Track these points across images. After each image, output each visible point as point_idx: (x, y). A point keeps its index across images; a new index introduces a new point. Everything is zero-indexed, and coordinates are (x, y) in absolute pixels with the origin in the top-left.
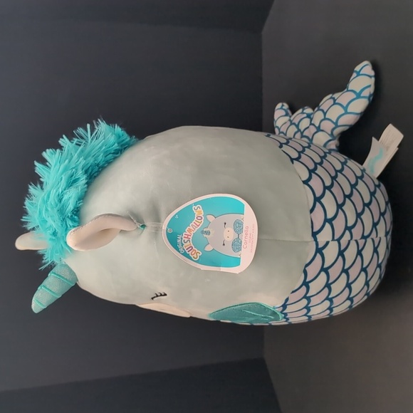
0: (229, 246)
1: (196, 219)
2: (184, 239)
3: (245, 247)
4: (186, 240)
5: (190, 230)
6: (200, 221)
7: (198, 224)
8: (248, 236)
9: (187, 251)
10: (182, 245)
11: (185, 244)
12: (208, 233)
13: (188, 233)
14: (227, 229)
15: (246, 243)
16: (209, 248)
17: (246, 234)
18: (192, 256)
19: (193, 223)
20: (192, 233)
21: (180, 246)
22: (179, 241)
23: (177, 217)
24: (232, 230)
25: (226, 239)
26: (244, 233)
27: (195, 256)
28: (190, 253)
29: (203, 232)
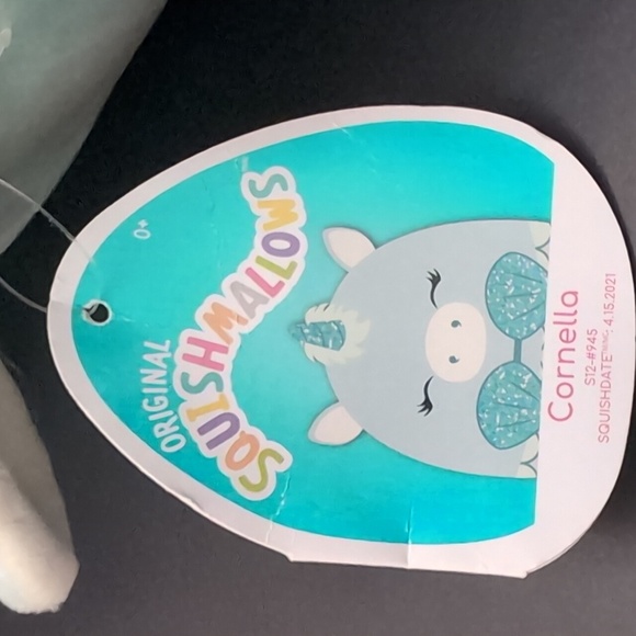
0: (457, 413)
1: (258, 250)
2: (182, 366)
3: (561, 409)
4: (197, 373)
5: (220, 318)
6: (283, 262)
7: (272, 279)
8: (581, 344)
9: (201, 441)
10: (175, 402)
11: (192, 401)
12: (331, 335)
13: (209, 334)
14: (448, 311)
15: (566, 389)
16: (335, 428)
17: (567, 338)
18: (233, 476)
19: (240, 276)
20: (236, 331)
21: (157, 408)
22: (152, 377)
23: (142, 233)
24: (475, 319)
25: (443, 371)
26: (551, 333)
27: (252, 472)
28: (220, 452)
29: (300, 330)
